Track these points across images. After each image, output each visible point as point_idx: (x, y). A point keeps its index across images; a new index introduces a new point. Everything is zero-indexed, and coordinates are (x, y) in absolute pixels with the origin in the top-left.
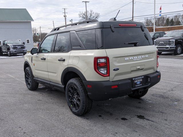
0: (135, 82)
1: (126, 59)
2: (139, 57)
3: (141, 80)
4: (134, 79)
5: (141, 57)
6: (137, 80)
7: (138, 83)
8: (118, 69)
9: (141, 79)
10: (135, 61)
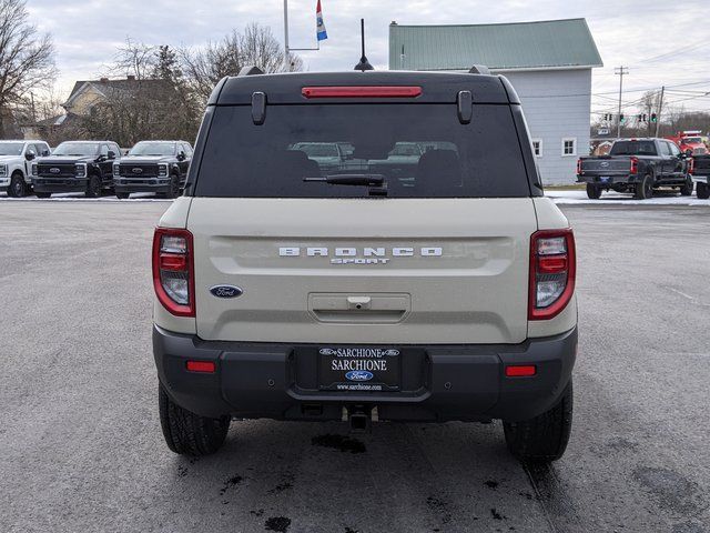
0: (336, 366)
1: (283, 251)
2: (369, 251)
3: (381, 366)
4: (326, 351)
5: (382, 249)
6: (349, 359)
7: (356, 376)
8: (237, 293)
9: (377, 359)
10: (336, 266)
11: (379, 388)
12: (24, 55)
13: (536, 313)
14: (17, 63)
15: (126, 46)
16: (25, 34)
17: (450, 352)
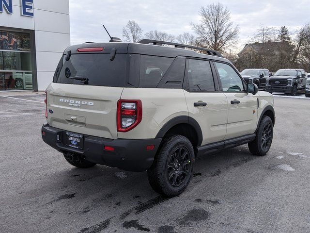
0: (70, 139)
1: (60, 100)
2: (77, 102)
3: (78, 140)
4: (67, 133)
5: (80, 102)
6: (72, 137)
7: (74, 143)
8: (52, 112)
9: (78, 138)
10: (70, 106)
11: (78, 148)
12: (227, 34)
13: (119, 129)
14: (224, 37)
15: (260, 28)
16: (229, 26)
17: (93, 139)
